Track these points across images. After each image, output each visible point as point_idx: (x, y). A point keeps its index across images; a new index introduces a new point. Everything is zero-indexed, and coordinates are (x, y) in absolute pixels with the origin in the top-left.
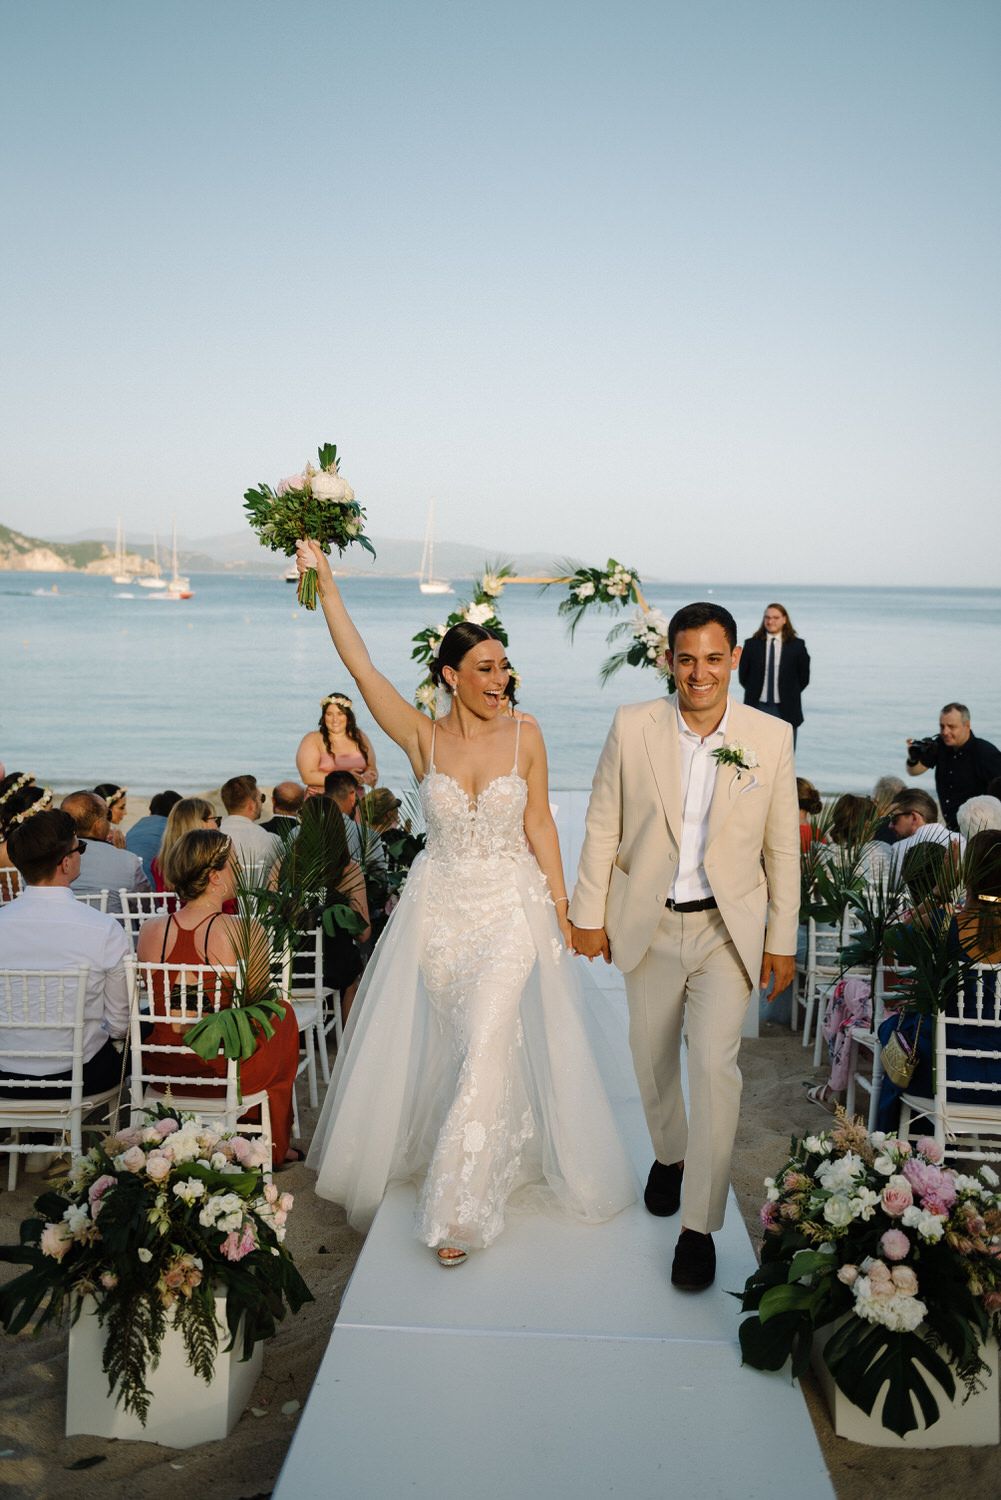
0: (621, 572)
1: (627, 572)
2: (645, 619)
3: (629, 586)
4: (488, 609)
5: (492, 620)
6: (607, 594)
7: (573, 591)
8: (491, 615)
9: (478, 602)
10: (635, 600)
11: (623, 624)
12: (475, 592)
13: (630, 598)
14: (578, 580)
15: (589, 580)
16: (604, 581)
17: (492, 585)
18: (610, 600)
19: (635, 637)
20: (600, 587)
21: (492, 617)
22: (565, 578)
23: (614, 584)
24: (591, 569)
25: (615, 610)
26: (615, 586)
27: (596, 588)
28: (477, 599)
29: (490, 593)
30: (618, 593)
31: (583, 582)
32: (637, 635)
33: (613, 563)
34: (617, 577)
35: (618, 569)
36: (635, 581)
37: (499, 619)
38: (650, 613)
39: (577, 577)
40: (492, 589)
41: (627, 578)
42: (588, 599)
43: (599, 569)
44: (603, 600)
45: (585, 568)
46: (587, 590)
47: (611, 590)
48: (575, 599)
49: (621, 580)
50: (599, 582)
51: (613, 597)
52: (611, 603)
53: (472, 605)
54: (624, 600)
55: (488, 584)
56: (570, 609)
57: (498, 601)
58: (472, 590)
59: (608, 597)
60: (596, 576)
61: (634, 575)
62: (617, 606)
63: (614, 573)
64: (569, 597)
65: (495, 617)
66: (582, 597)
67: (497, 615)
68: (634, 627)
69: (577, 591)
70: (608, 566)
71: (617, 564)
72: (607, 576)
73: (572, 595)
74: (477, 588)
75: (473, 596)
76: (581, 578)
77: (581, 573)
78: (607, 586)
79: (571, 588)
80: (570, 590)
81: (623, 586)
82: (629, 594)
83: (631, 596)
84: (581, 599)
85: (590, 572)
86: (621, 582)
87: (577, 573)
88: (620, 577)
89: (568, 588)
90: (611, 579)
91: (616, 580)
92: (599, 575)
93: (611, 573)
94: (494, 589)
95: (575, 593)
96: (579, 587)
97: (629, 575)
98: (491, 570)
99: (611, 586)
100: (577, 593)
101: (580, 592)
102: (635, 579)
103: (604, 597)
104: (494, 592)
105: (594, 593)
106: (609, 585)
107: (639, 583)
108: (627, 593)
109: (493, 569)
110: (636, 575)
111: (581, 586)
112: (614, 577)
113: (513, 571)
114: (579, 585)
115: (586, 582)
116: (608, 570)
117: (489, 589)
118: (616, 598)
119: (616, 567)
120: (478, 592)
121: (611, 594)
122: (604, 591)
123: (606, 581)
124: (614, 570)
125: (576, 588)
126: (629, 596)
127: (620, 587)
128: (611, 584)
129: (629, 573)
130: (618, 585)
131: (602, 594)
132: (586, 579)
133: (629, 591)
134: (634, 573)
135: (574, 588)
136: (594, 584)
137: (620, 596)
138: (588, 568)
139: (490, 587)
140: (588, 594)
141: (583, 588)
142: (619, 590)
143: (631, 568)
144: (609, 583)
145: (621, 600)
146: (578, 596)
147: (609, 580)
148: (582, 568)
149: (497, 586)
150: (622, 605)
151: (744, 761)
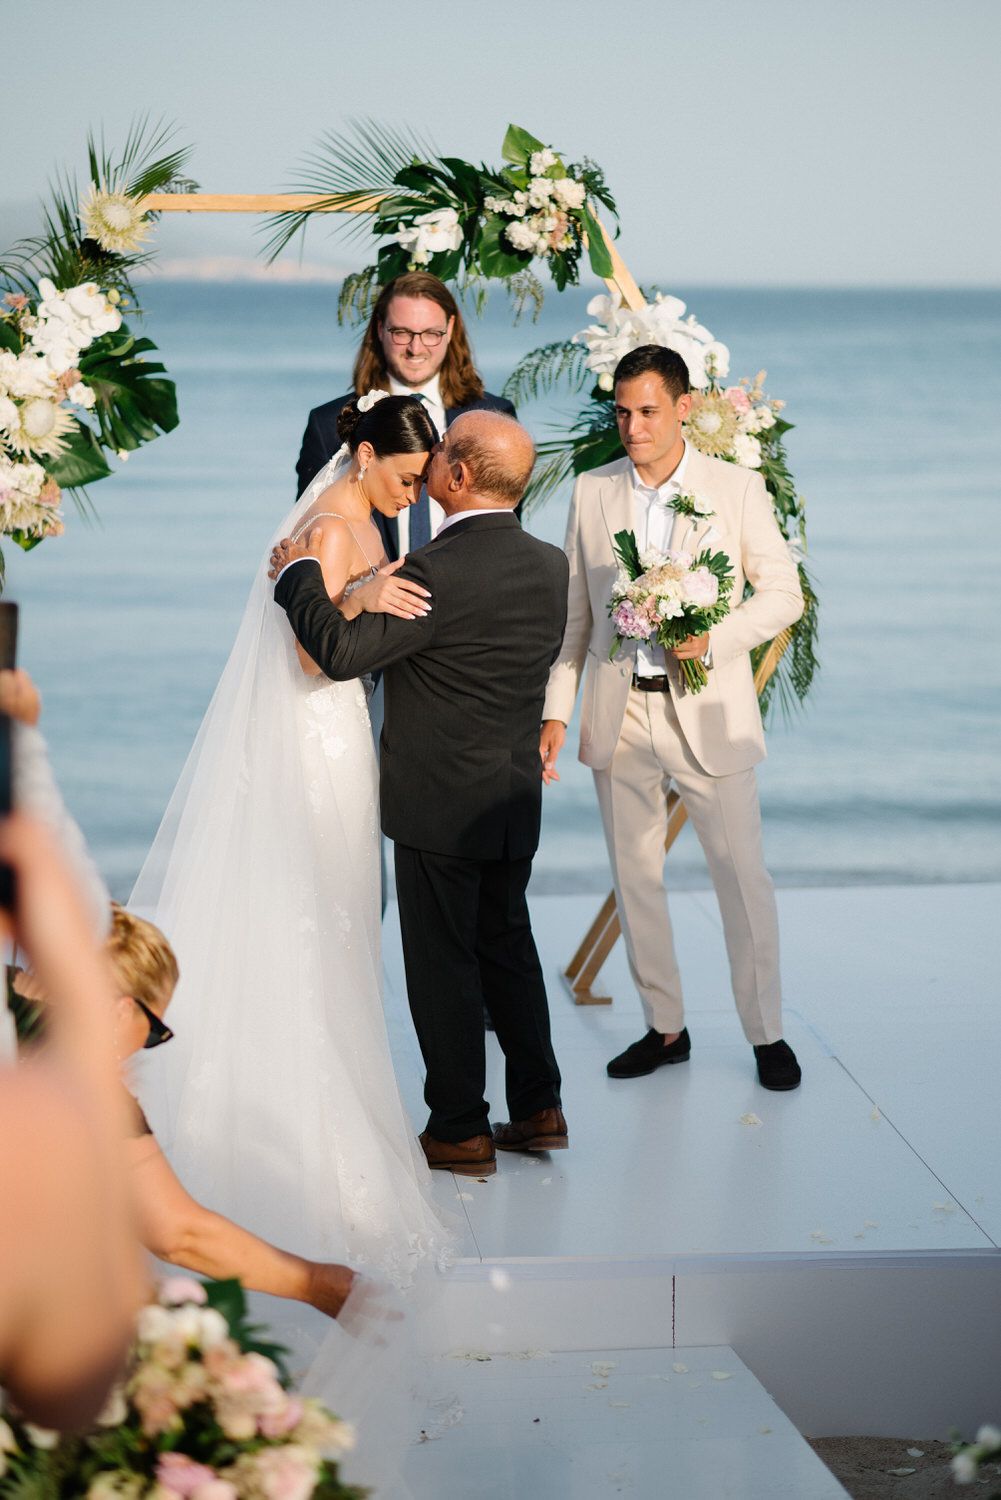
0: (551, 173)
1: (570, 172)
3: (579, 216)
4: (102, 297)
5: (115, 338)
6: (505, 245)
7: (388, 239)
8: (111, 322)
9: (65, 280)
10: (602, 266)
11: (554, 348)
12: (53, 242)
13: (584, 264)
14: (407, 201)
15: (442, 202)
16: (495, 204)
17: (112, 221)
18: (513, 268)
20: (483, 223)
21: (115, 327)
22: (357, 194)
23: (531, 211)
24: (449, 162)
25: (532, 302)
26: (535, 221)
27: (469, 227)
28: (60, 266)
29: (107, 244)
30: (543, 244)
31: (425, 210)
33: (522, 142)
34: (540, 189)
35: (541, 161)
36: (595, 203)
38: (648, 310)
39: (404, 191)
40: (111, 230)
41: (571, 193)
42: (442, 263)
43: (474, 160)
44: (489, 270)
45: (430, 158)
46: (439, 232)
47: (522, 235)
49: (553, 200)
50: (480, 208)
51: (526, 256)
52: (514, 278)
53: (46, 287)
54: (564, 268)
55: (97, 213)
58: (42, 233)
59: (505, 260)
60: (466, 185)
61: (592, 183)
63: (530, 176)
64: (373, 260)
65: (123, 329)
66: (422, 257)
67: (130, 320)
68: (594, 360)
69: (404, 237)
70: (505, 155)
71: (539, 147)
72: (504, 185)
73: (383, 252)
74: (61, 232)
75: (47, 254)
76: (415, 194)
77: (415, 175)
78: (506, 218)
79: (382, 228)
80: (378, 235)
81: (560, 220)
82: (578, 244)
83: (585, 255)
84: (418, 265)
85: (449, 172)
86: (553, 207)
87: (401, 178)
88: (551, 191)
89: (371, 228)
90: (517, 195)
91: (538, 200)
92: (477, 183)
93: (519, 178)
94: (123, 231)
95: (396, 247)
96: (409, 224)
97: (578, 182)
98: (107, 167)
99: (520, 219)
100: (404, 247)
101: (413, 244)
102: (599, 194)
103: (495, 256)
104: (121, 241)
105: (463, 245)
106: (513, 218)
107: (610, 205)
108: (572, 244)
109: (116, 162)
110: (601, 182)
111: (419, 220)
112: (528, 190)
113: (185, 172)
114: (410, 217)
115: (435, 207)
116: (506, 163)
117: (104, 231)
118: (536, 259)
119: (536, 156)
120: (64, 242)
121: (519, 248)
122: (495, 236)
123: (504, 203)
124: (528, 166)
125: (401, 226)
126: (578, 252)
127: (551, 223)
128: (520, 212)
129: (579, 175)
130: (543, 216)
131: (489, 249)
132: (433, 196)
133: (578, 237)
134: (594, 175)
135: (395, 230)
136: (463, 213)
137: (549, 253)
138: (443, 160)
139: (106, 224)
140: (440, 249)
141: (424, 228)
142: (546, 235)
143: (587, 162)
144: (512, 209)
145: (554, 267)
146: (407, 256)
147: (512, 199)
148: (416, 157)
149: (131, 221)
150: (554, 283)
151: (698, 509)
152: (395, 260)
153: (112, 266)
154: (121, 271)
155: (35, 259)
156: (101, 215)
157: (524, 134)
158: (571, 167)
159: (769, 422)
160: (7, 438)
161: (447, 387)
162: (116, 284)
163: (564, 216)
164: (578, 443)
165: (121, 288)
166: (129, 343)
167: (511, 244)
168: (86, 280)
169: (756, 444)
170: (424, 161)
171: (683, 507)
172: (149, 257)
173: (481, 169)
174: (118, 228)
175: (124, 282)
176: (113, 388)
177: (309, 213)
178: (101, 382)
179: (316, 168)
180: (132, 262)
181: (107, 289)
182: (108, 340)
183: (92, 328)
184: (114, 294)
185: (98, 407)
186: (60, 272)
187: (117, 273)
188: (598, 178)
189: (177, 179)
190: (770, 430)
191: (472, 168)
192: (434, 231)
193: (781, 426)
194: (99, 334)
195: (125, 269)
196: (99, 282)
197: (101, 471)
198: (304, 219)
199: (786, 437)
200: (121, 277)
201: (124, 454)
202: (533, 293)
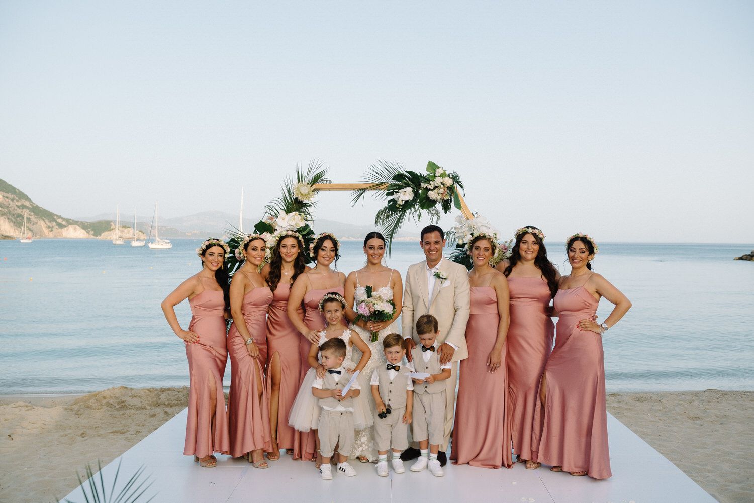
0: (443, 175)
1: (449, 176)
2: (470, 227)
3: (451, 189)
4: (300, 216)
5: (304, 228)
6: (428, 198)
7: (390, 198)
8: (302, 224)
9: (288, 211)
10: (458, 205)
12: (285, 199)
13: (453, 204)
14: (396, 185)
15: (407, 185)
16: (423, 185)
17: (302, 191)
18: (431, 205)
19: (458, 246)
20: (420, 192)
21: (304, 225)
22: (382, 184)
23: (436, 187)
24: (410, 173)
25: (436, 217)
26: (436, 191)
27: (416, 194)
28: (287, 207)
29: (299, 199)
30: (439, 198)
31: (402, 188)
32: (461, 243)
33: (432, 166)
34: (438, 181)
35: (439, 172)
36: (456, 185)
37: (312, 227)
38: (474, 219)
39: (395, 182)
41: (449, 182)
42: (407, 205)
43: (417, 172)
44: (423, 206)
45: (403, 172)
46: (406, 195)
47: (432, 195)
48: (393, 207)
49: (442, 183)
50: (419, 187)
51: (434, 202)
52: (431, 209)
53: (283, 213)
54: (446, 205)
55: (298, 190)
56: (387, 217)
57: (310, 209)
58: (281, 196)
59: (428, 203)
60: (415, 180)
61: (455, 179)
62: (438, 214)
63: (435, 177)
64: (387, 204)
65: (307, 226)
66: (400, 202)
67: (309, 223)
68: (457, 235)
69: (395, 196)
70: (427, 170)
71: (439, 168)
72: (427, 180)
73: (389, 202)
74: (287, 196)
75: (283, 202)
76: (400, 183)
77: (399, 177)
78: (428, 190)
79: (388, 194)
80: (387, 196)
81: (445, 190)
82: (451, 198)
83: (453, 201)
84: (400, 205)
85: (409, 176)
86: (442, 186)
87: (394, 178)
88: (441, 181)
89: (385, 193)
90: (431, 182)
91: (437, 184)
92: (419, 179)
93: (432, 177)
94: (306, 196)
95: (393, 200)
96: (397, 192)
97: (451, 178)
98: (302, 176)
99: (432, 190)
100: (396, 200)
101: (398, 198)
102: (458, 183)
103: (425, 202)
104: (305, 198)
105: (413, 198)
106: (430, 190)
107: (462, 187)
108: (449, 198)
109: (305, 174)
110: (459, 179)
111: (400, 191)
112: (435, 181)
113: (326, 176)
114: (397, 190)
115: (405, 187)
116: (428, 173)
117: (301, 196)
118: (438, 203)
119: (437, 170)
120: (288, 199)
121: (432, 199)
122: (425, 196)
123: (426, 185)
124: (435, 173)
125: (395, 193)
126: (451, 201)
127: (441, 191)
128: (432, 188)
129: (451, 177)
130: (439, 189)
131: (422, 199)
132: (405, 183)
133: (451, 196)
134: (456, 177)
135: (393, 194)
136: (414, 189)
137: (441, 201)
138: (406, 172)
139: (300, 193)
140: (407, 200)
141: (402, 193)
142: (441, 195)
143: (454, 172)
144: (429, 187)
145: (443, 206)
146: (396, 202)
147: (429, 184)
148: (399, 172)
149: (309, 192)
150: (443, 211)
151: (441, 276)
152: (393, 203)
153: (303, 206)
154: (306, 208)
155: (280, 205)
157: (434, 164)
158: (449, 175)
160: (267, 260)
162: (304, 212)
163: (446, 189)
165: (306, 213)
166: (308, 230)
168: (295, 211)
170: (401, 173)
171: (438, 276)
173: (419, 175)
174: (304, 194)
177: (365, 190)
179: (367, 176)
180: (309, 206)
182: (301, 229)
183: (296, 225)
184: (303, 214)
186: (287, 208)
188: (458, 178)
189: (326, 180)
191: (417, 174)
192: (404, 194)
194: (299, 226)
196: (300, 212)
198: (364, 192)
200: (307, 210)
202: (437, 214)
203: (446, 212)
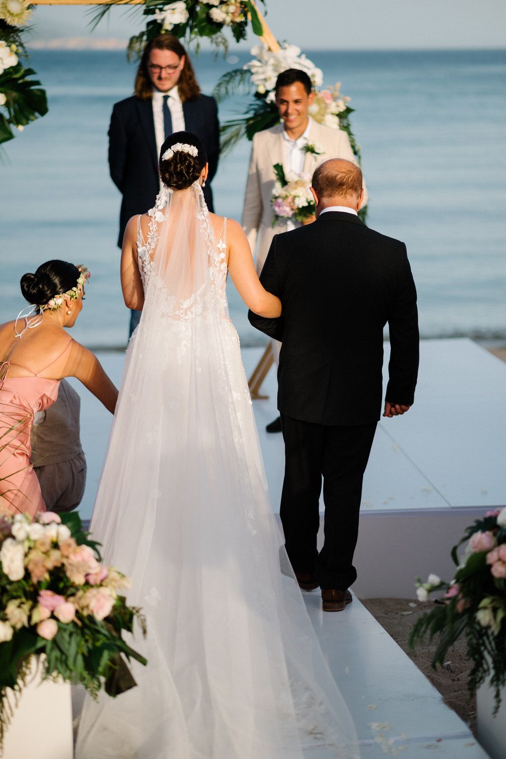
2: (274, 64)
3: (246, 5)
4: (8, 49)
5: (16, 69)
6: (209, 19)
7: (151, 18)
8: (12, 61)
10: (258, 30)
13: (249, 29)
17: (11, 9)
19: (257, 95)
20: (198, 9)
21: (15, 63)
25: (223, 49)
26: (224, 8)
27: (191, 10)
29: (10, 21)
30: (228, 19)
31: (170, 2)
32: (261, 90)
38: (281, 52)
40: (12, 14)
42: (179, 30)
44: (201, 33)
46: (176, 14)
47: (218, 14)
50: (196, 2)
51: (219, 25)
52: (214, 36)
54: (239, 31)
55: (4, 6)
57: (23, 37)
59: (210, 27)
64: (144, 28)
65: (19, 64)
66: (168, 26)
67: (23, 60)
68: (254, 77)
69: (158, 16)
73: (149, 24)
78: (209, 6)
79: (148, 12)
80: (145, 16)
81: (236, 7)
82: (246, 18)
83: (250, 25)
84: (167, 31)
86: (233, 1)
89: (142, 12)
94: (17, 15)
95: (155, 21)
96: (161, 10)
99: (216, 7)
100: (159, 21)
101: (163, 20)
103: (205, 26)
104: (17, 20)
105: (188, 20)
106: (213, 6)
107: (262, 1)
108: (243, 19)
111: (166, 7)
114: (160, 6)
115: (174, 1)
117: (8, 15)
118: (225, 27)
121: (215, 20)
122: (204, 16)
125: (157, 11)
126: (245, 23)
127: (232, 9)
128: (217, 3)
130: (228, 5)
131: (201, 22)
133: (245, 15)
135: (154, 13)
136: (188, 4)
137: (231, 24)
139: (9, 12)
140: (177, 22)
141: (169, 11)
142: (230, 15)
144: (212, 2)
145: (234, 31)
146: (160, 26)
149: (22, 10)
150: (233, 40)
152: (155, 27)
153: (12, 32)
154: (18, 36)
156: (6, 7)
159: (342, 108)
161: (181, 92)
162: (14, 42)
163: (238, 5)
164: (248, 120)
165: (17, 44)
166: (22, 71)
167: (211, 19)
169: (336, 119)
172: (31, 27)
174: (15, 13)
175: (19, 41)
176: (15, 94)
177: (111, 4)
178: (9, 91)
180: (22, 31)
181: (9, 44)
182: (11, 70)
183: (3, 64)
184: (14, 46)
185: (7, 104)
187: (15, 36)
190: (343, 113)
192: (173, 13)
193: (349, 110)
194: (7, 67)
195: (20, 34)
196: (6, 40)
197: (10, 136)
198: (108, 9)
199: (351, 116)
200: (17, 38)
201: (21, 128)
202: (224, 44)
203: (238, 41)
